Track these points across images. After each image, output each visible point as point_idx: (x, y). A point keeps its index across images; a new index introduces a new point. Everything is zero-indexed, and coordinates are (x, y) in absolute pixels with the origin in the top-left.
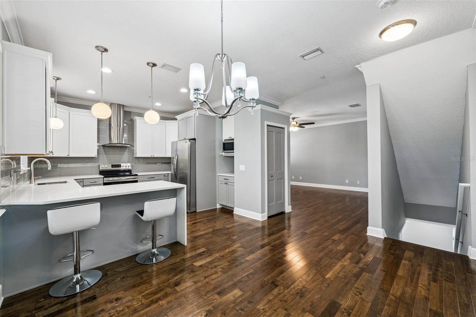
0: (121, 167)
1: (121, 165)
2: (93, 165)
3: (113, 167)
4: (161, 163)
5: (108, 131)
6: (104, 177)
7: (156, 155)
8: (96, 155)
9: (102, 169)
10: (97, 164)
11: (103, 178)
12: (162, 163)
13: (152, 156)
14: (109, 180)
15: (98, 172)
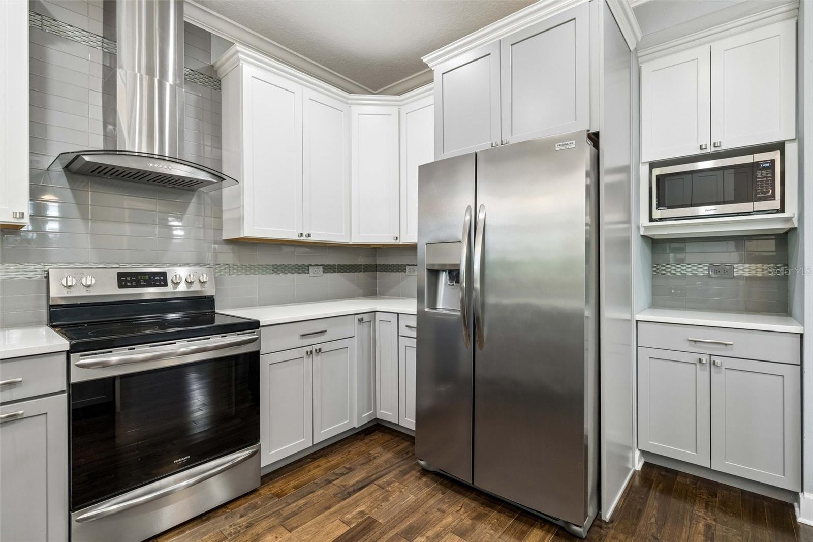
0: (166, 285)
1: (164, 274)
2: (12, 275)
3: (126, 286)
4: (321, 269)
5: (97, 99)
6: (74, 349)
7: (318, 236)
8: (18, 210)
9: (65, 293)
10: (34, 271)
11: (68, 353)
12: (328, 269)
13: (304, 239)
14: (104, 365)
15: (44, 313)
